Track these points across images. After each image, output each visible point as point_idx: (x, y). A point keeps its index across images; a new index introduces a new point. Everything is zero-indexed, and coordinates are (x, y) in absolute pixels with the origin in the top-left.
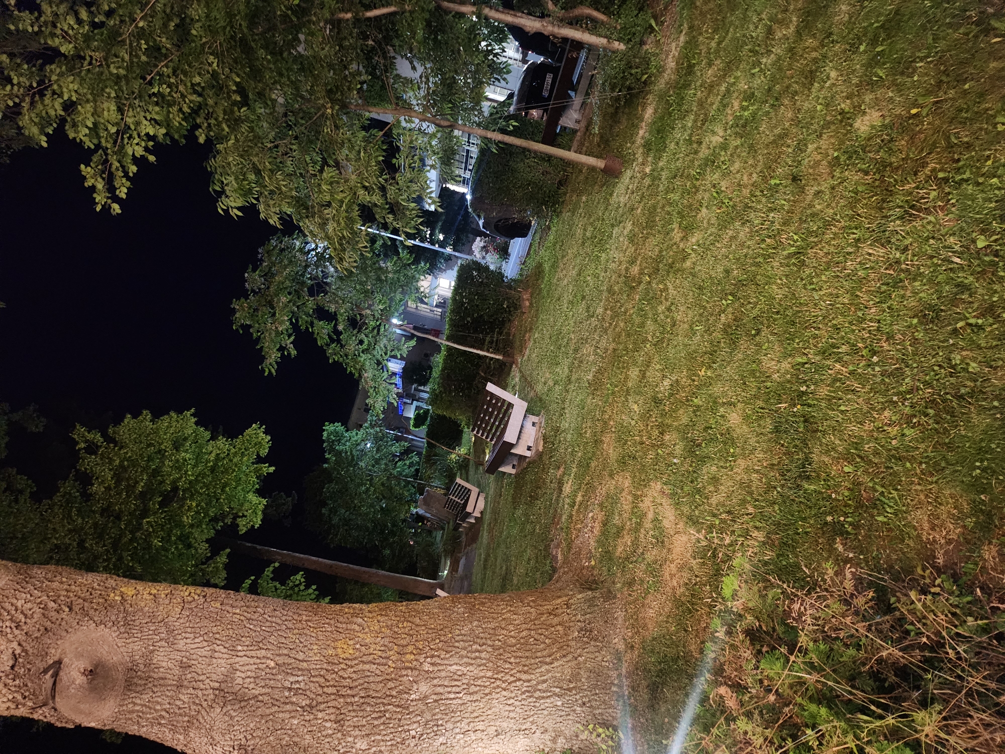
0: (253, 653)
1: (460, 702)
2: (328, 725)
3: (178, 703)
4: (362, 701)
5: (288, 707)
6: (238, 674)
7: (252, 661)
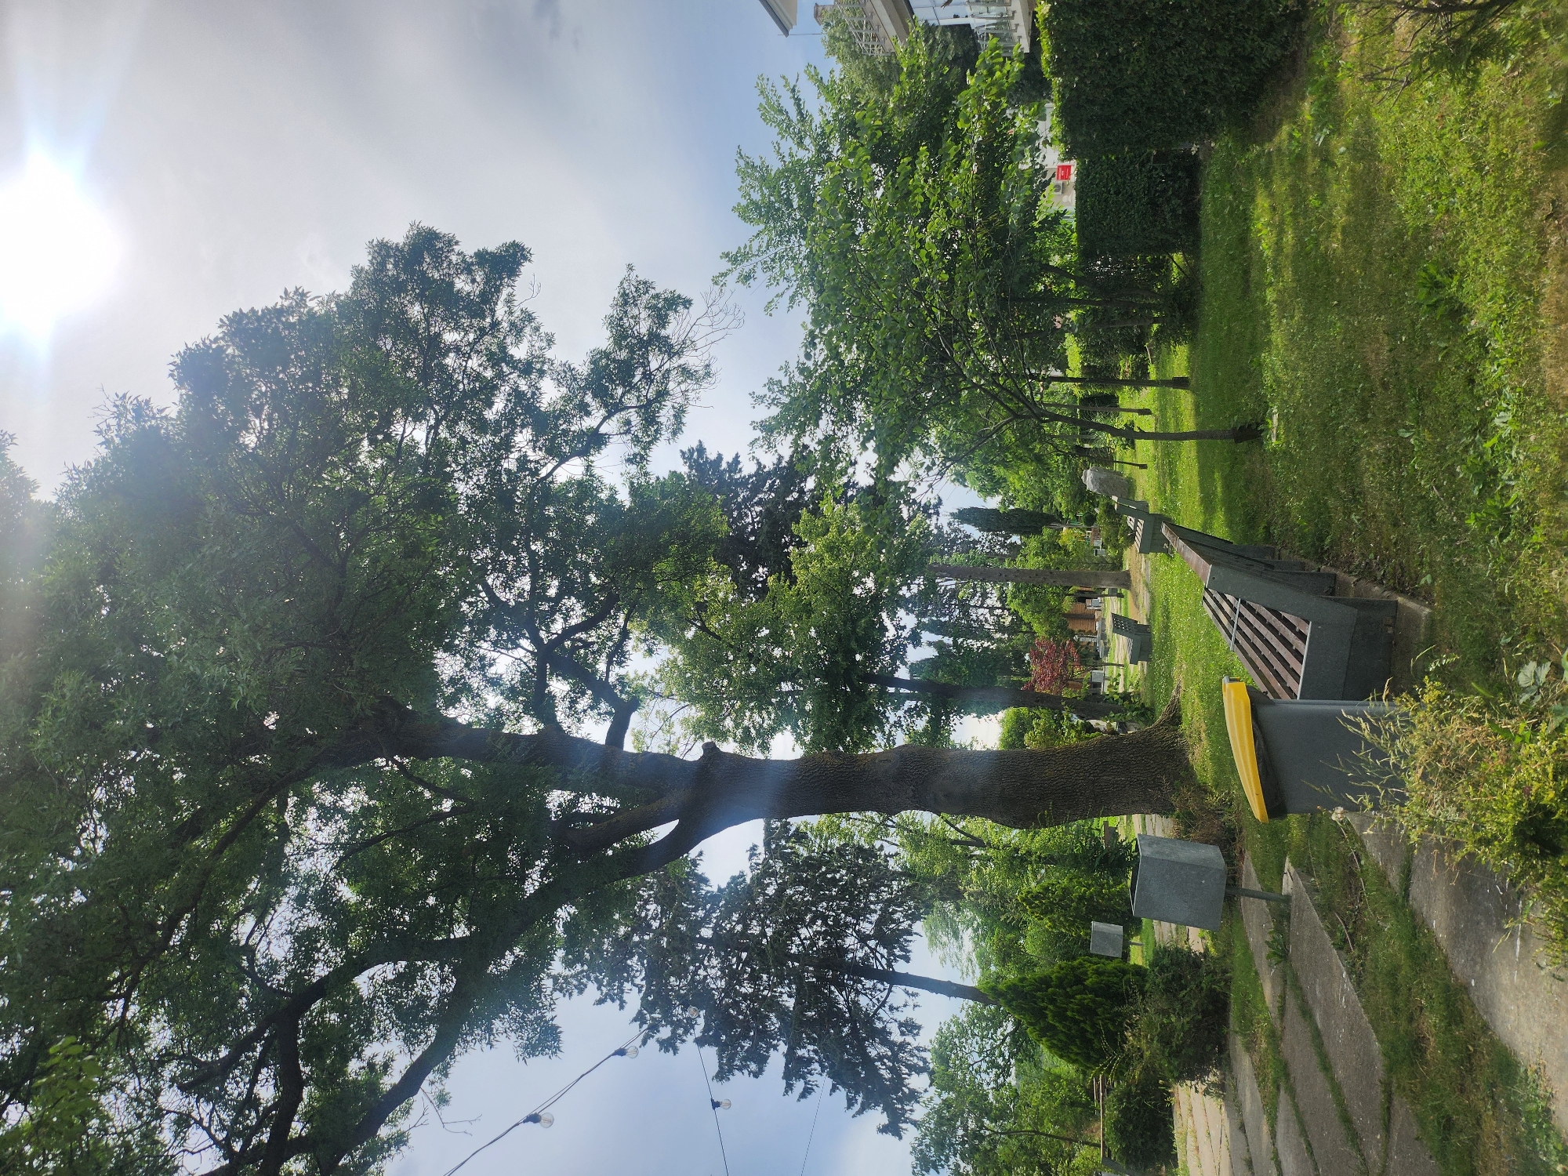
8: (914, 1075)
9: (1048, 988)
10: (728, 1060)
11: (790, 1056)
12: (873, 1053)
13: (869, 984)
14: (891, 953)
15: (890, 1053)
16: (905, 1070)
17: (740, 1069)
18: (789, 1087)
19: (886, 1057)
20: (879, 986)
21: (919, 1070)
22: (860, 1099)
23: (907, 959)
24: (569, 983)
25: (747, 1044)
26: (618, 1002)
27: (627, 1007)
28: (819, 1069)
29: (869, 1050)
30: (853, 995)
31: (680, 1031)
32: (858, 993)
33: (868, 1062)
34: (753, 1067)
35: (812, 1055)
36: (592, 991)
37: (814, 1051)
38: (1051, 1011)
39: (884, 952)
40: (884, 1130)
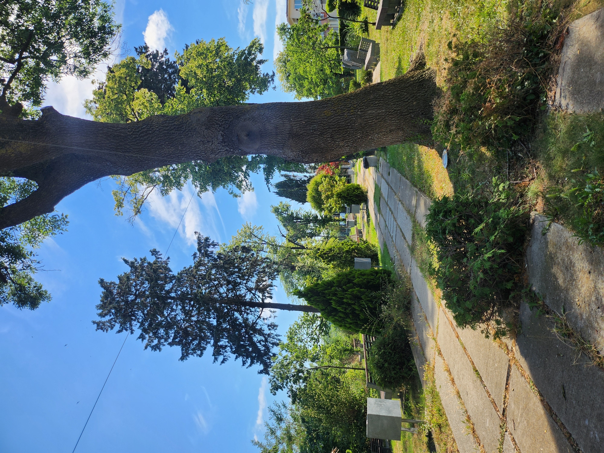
0: (297, 120)
1: (374, 123)
2: (329, 139)
3: (278, 140)
4: (338, 129)
5: (314, 136)
6: (294, 128)
7: (297, 122)
8: (275, 347)
9: (331, 287)
10: (186, 350)
11: (215, 345)
12: (255, 339)
13: (253, 309)
14: (263, 296)
15: (264, 339)
16: (272, 346)
17: (192, 354)
18: (216, 359)
19: (262, 340)
20: (258, 310)
21: (277, 345)
22: (249, 361)
23: (271, 298)
24: (104, 325)
25: (196, 342)
26: (129, 331)
27: (134, 332)
28: (230, 350)
29: (254, 338)
30: (245, 315)
31: (162, 341)
32: (248, 314)
33: (253, 344)
34: (199, 352)
35: (227, 344)
36: (117, 327)
37: (227, 342)
38: (334, 300)
39: (261, 295)
40: (261, 372)
